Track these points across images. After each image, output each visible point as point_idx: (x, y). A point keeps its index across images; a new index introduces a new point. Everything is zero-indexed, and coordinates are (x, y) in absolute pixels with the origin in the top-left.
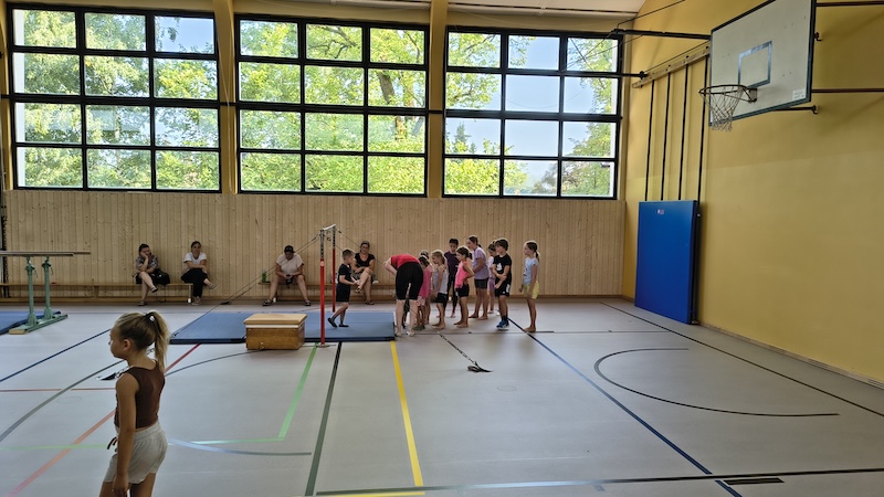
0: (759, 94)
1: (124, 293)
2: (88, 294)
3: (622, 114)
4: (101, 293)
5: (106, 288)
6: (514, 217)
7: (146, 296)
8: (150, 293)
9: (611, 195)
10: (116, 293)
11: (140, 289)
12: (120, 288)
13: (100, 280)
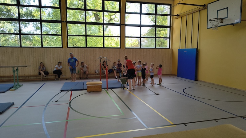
0: (224, 21)
1: (34, 78)
2: (23, 78)
3: (171, 26)
4: (27, 78)
5: (28, 76)
6: (144, 54)
7: (43, 79)
8: (44, 77)
9: (168, 47)
10: (32, 78)
11: (41, 76)
12: (33, 76)
13: (27, 74)
